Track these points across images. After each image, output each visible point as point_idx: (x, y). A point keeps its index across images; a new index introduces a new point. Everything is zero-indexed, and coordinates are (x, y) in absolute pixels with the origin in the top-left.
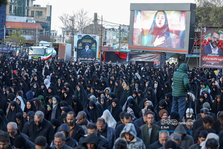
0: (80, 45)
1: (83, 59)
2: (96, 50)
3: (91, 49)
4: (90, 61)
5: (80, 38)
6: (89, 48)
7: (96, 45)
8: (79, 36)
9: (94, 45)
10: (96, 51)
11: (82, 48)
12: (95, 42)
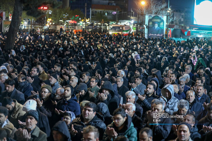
0: (151, 23)
1: (153, 35)
2: (163, 27)
3: (159, 27)
4: (158, 36)
5: (151, 18)
6: (158, 26)
7: (164, 23)
8: (150, 16)
9: (162, 24)
10: (164, 29)
11: (152, 26)
12: (163, 21)
